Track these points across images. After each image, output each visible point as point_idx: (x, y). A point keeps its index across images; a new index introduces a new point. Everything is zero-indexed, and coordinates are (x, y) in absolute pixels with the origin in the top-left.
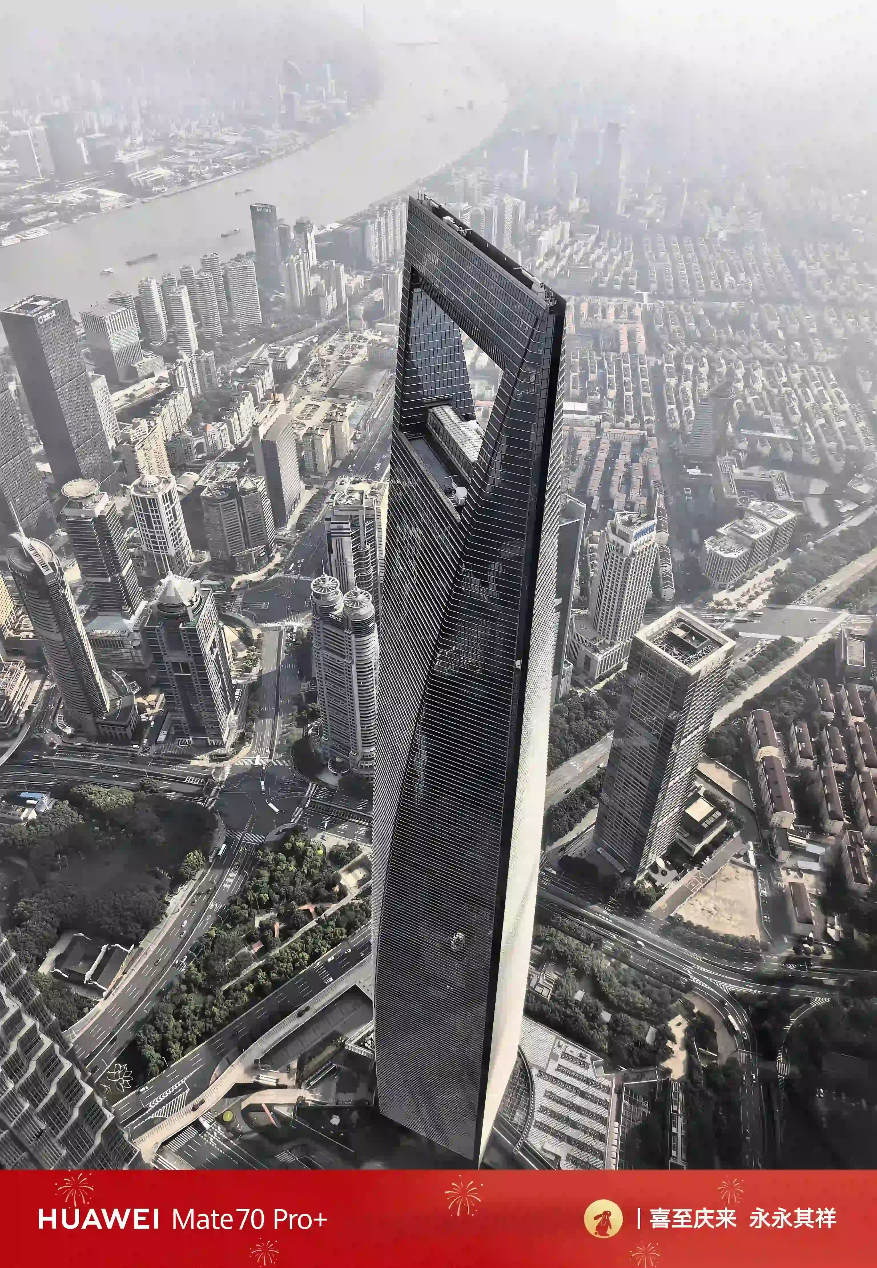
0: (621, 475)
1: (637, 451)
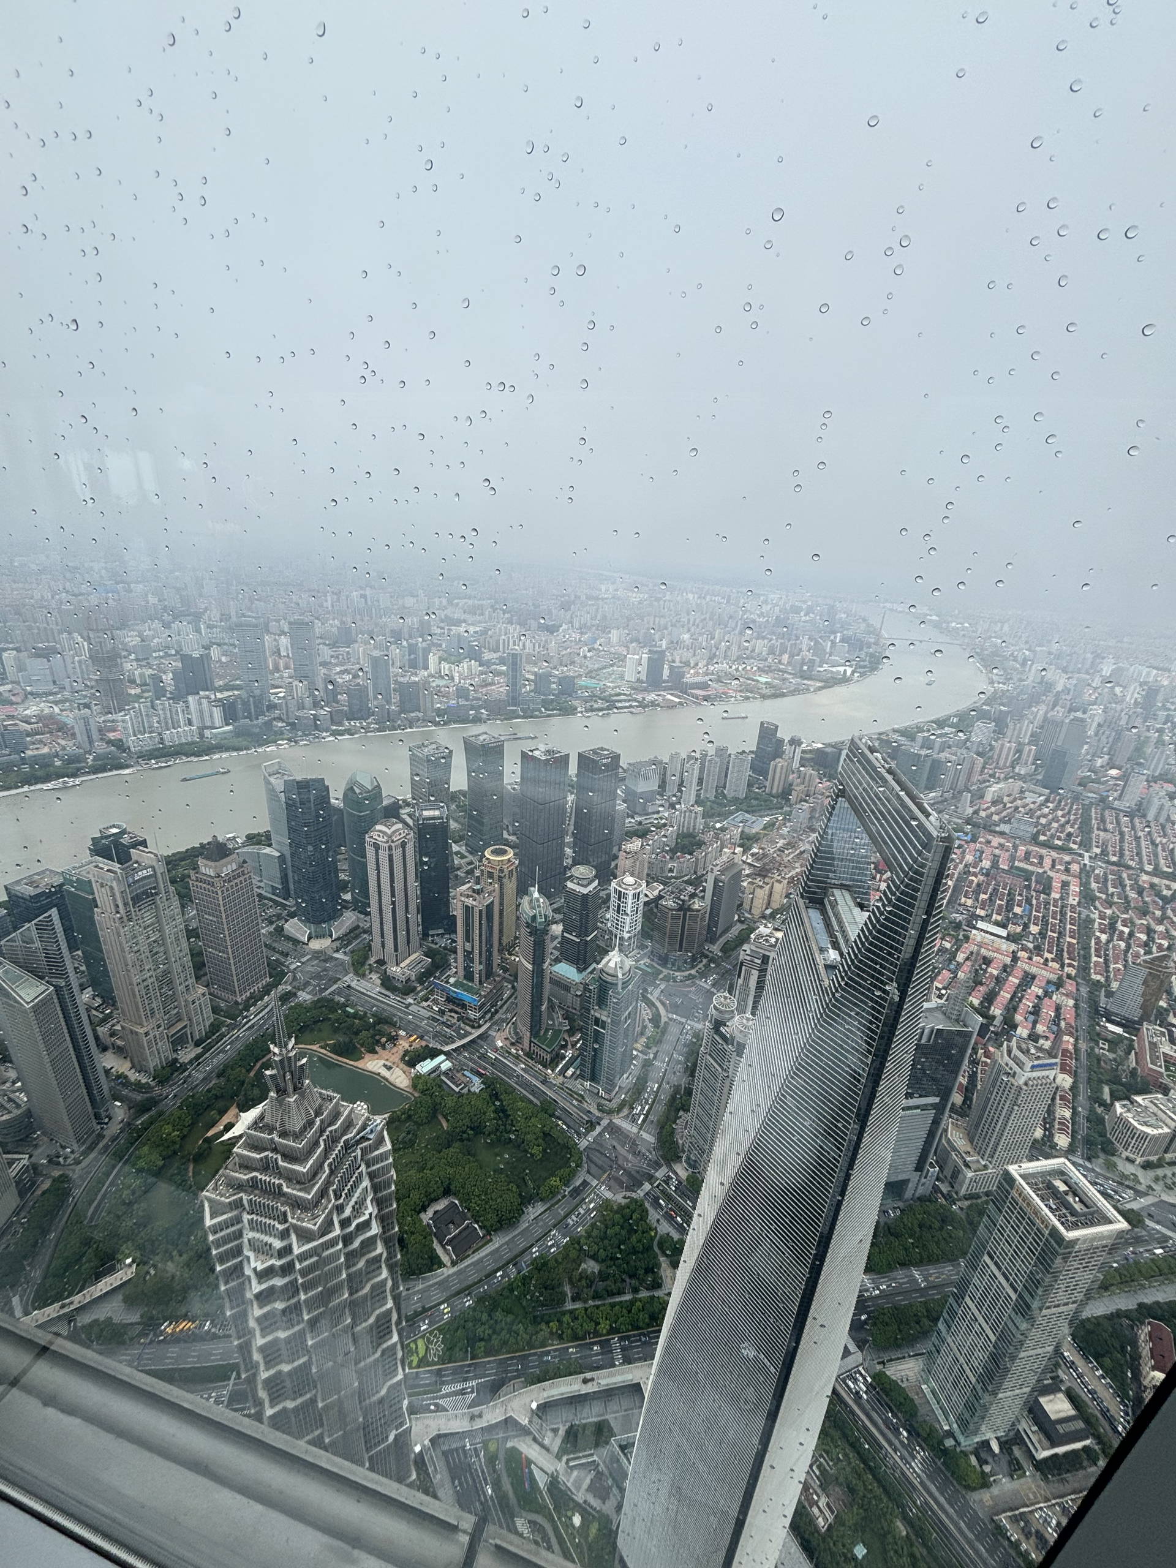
0: (1031, 1005)
1: (1052, 988)
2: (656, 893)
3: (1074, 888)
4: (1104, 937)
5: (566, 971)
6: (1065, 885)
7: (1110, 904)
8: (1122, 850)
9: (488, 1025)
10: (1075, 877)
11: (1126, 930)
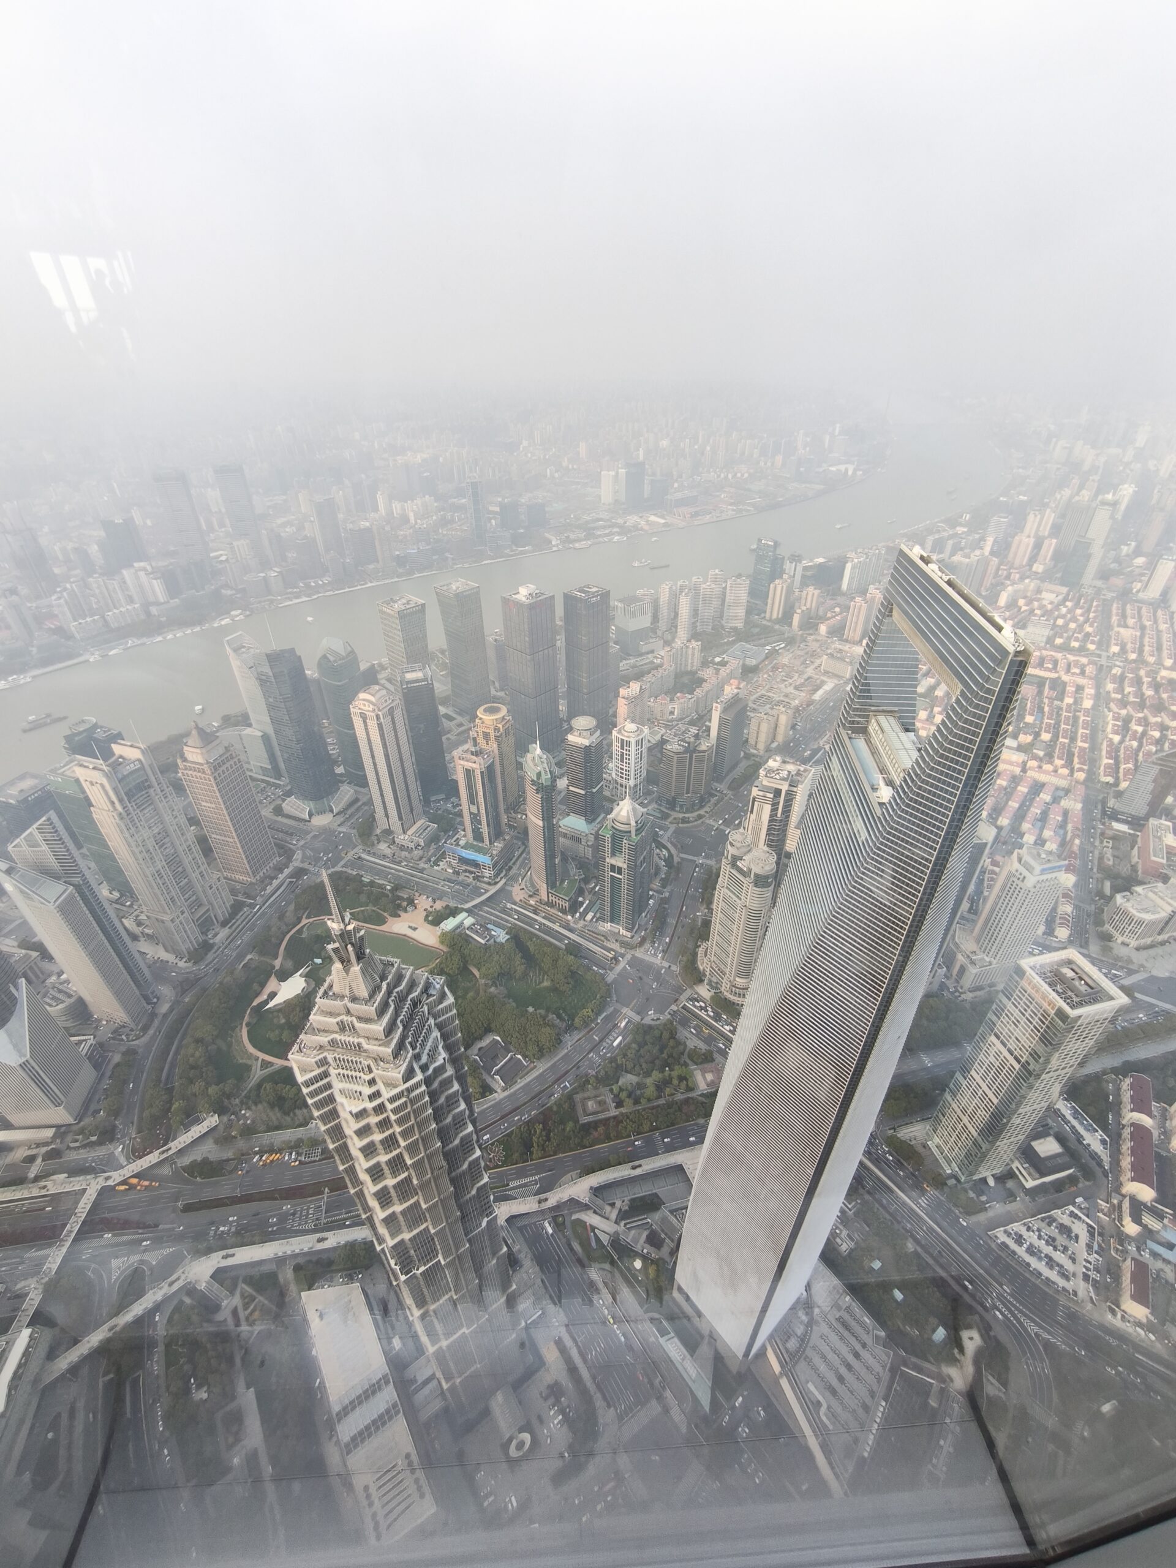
0: (1039, 812)
1: (1062, 793)
2: (658, 737)
3: (1090, 691)
4: (1116, 738)
5: (574, 823)
6: (1080, 689)
7: (1123, 703)
8: (1142, 646)
9: (504, 881)
10: (1091, 678)
11: (1140, 729)
